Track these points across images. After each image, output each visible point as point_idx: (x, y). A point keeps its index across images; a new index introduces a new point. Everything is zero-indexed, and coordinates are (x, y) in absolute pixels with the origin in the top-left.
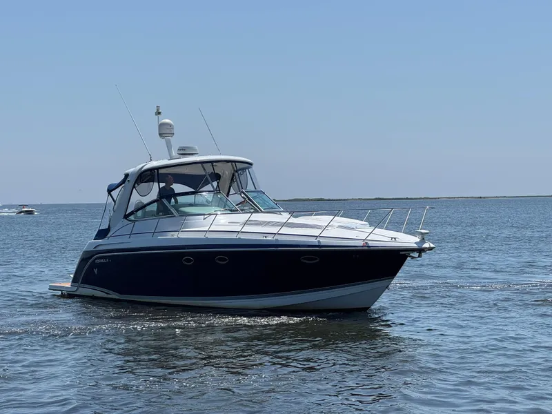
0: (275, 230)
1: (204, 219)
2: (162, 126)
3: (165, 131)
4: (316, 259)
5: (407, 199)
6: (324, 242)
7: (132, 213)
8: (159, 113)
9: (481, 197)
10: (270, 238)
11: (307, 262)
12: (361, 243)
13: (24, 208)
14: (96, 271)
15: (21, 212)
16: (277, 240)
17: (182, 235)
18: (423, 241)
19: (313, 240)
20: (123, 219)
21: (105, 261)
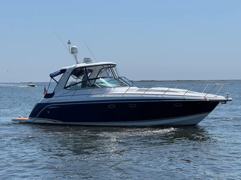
0: (162, 93)
1: (114, 89)
2: (72, 48)
3: (73, 51)
4: (181, 105)
5: (191, 81)
6: (186, 98)
7: (69, 86)
8: (70, 43)
9: (223, 80)
10: (159, 96)
11: (177, 106)
12: (203, 98)
13: (31, 84)
14: (48, 112)
15: (29, 86)
16: (163, 97)
17: (107, 96)
18: (227, 97)
19: (181, 97)
20: (63, 89)
21: (56, 107)
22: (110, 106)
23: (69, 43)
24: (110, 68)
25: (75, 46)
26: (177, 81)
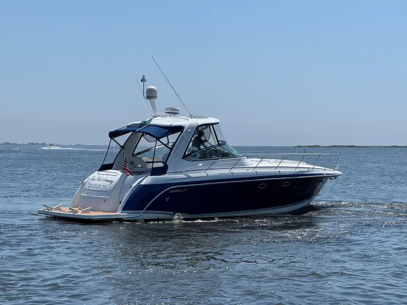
2: (149, 90)
3: (151, 95)
8: (145, 81)
14: (167, 199)
20: (182, 160)
21: (181, 191)
22: (261, 186)
23: (143, 80)
24: (211, 126)
25: (153, 87)
26: (392, 147)
